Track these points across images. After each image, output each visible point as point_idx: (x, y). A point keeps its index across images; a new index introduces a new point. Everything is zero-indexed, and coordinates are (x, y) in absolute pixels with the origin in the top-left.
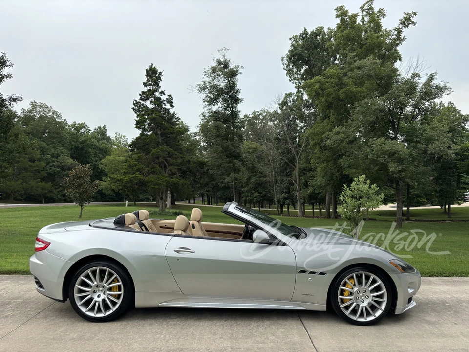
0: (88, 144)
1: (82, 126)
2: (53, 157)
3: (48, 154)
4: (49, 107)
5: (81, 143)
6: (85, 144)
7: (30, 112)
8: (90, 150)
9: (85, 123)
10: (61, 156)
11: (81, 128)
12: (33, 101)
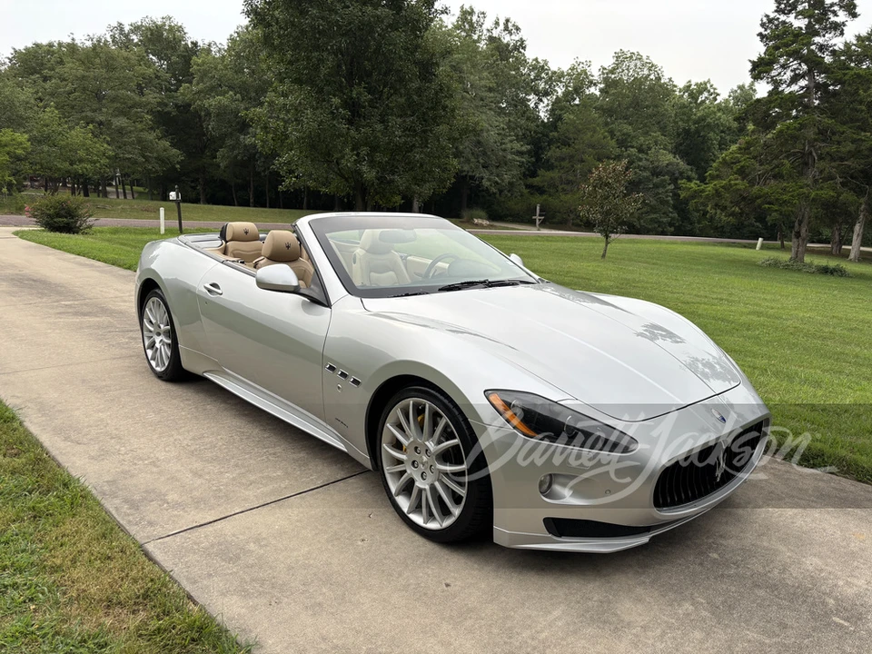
0: (709, 125)
1: (702, 88)
2: (640, 150)
3: (633, 147)
4: (644, 58)
5: (696, 122)
6: (702, 124)
7: (612, 72)
8: (711, 135)
9: (709, 81)
10: (653, 150)
11: (701, 93)
12: (618, 50)
